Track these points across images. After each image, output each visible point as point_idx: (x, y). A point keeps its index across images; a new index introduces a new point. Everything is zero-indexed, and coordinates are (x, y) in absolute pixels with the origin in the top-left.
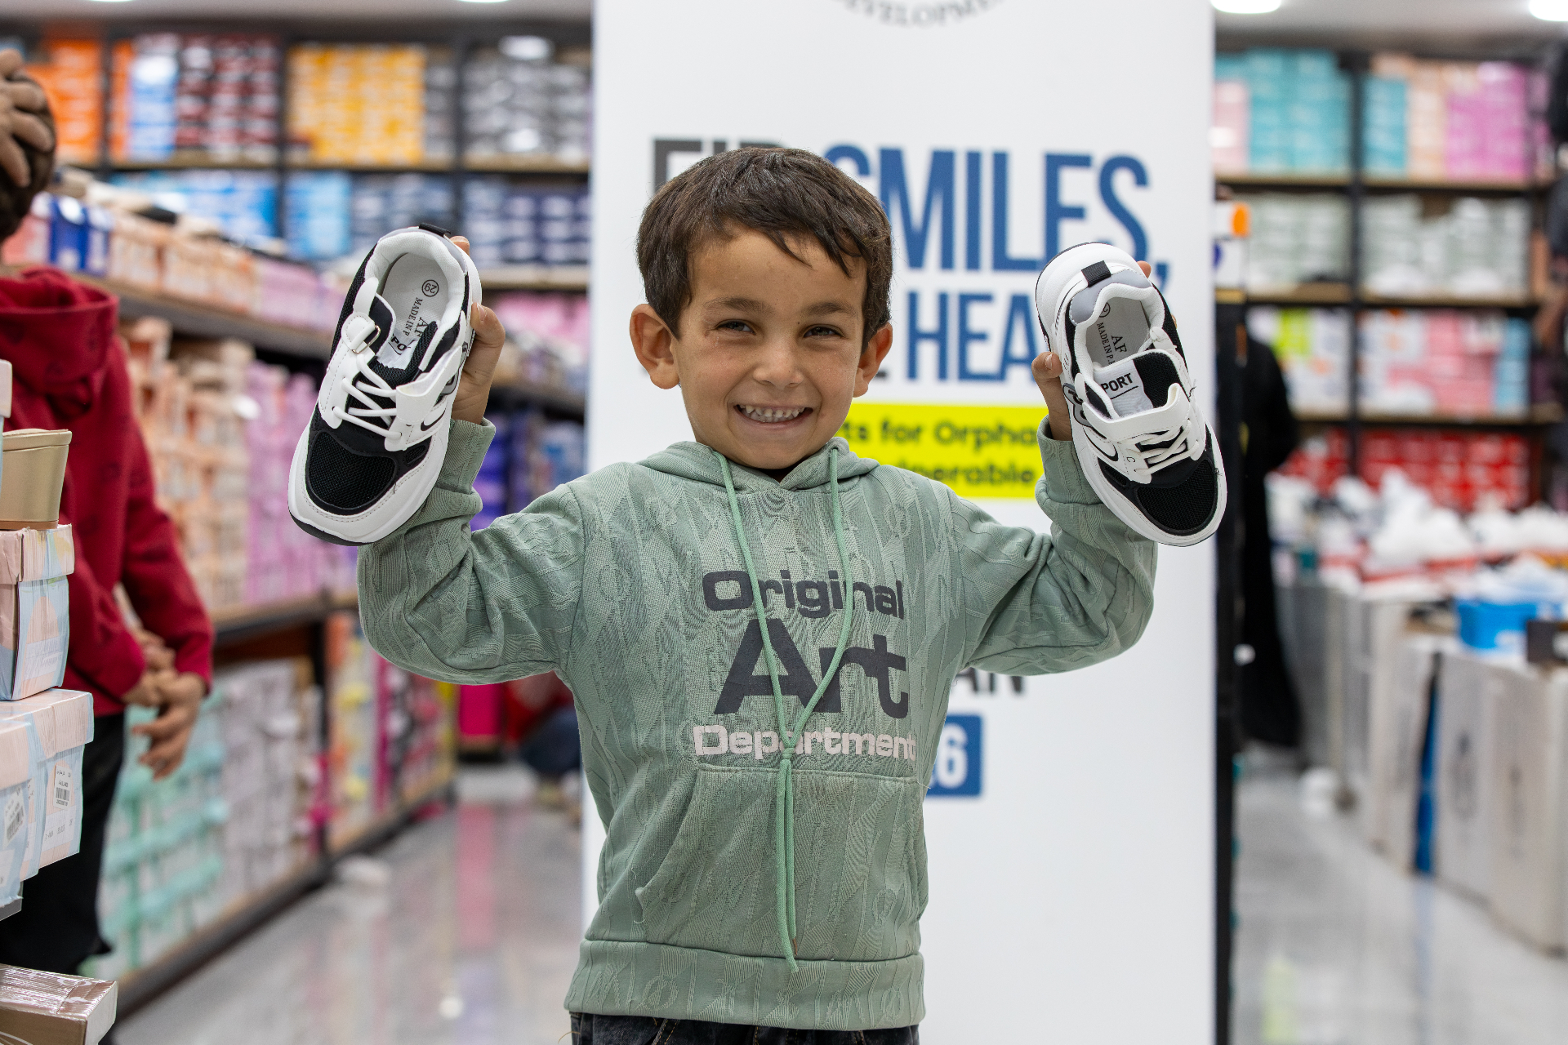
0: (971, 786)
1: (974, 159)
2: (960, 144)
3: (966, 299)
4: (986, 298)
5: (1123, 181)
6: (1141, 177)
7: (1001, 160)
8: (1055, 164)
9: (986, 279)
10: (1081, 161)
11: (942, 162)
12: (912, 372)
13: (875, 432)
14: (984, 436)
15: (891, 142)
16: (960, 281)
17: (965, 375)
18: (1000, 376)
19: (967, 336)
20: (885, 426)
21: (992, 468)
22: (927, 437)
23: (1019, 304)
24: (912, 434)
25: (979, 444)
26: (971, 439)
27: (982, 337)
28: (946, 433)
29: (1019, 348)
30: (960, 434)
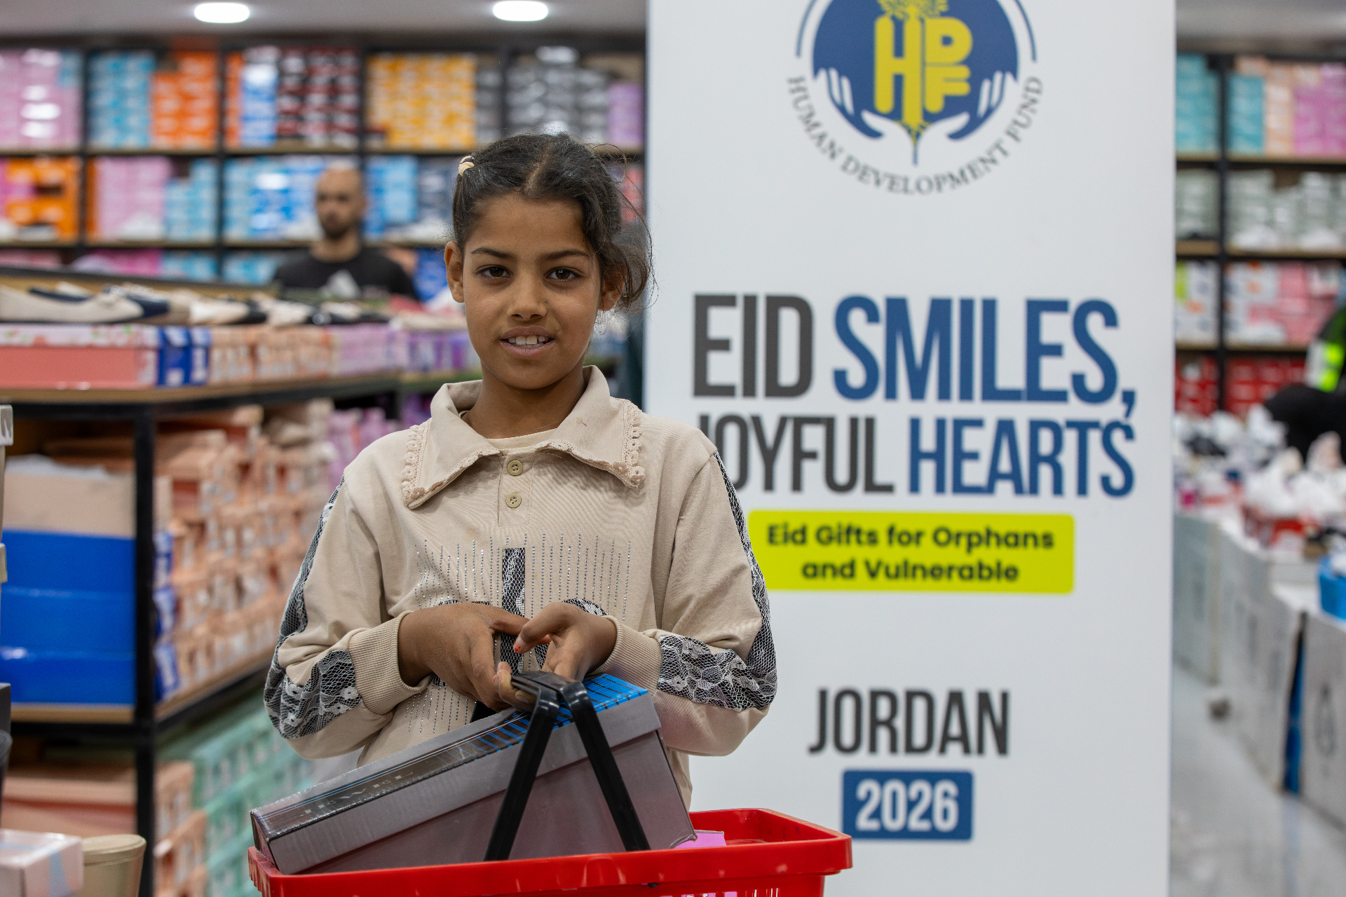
0: (963, 831)
1: (967, 305)
2: (955, 292)
3: (960, 424)
4: (978, 423)
5: (1095, 322)
6: (1111, 319)
7: (990, 307)
8: (1035, 309)
9: (977, 408)
10: (1059, 306)
11: (939, 309)
12: (914, 487)
13: (883, 537)
14: (974, 540)
15: (896, 293)
16: (955, 409)
17: (959, 488)
18: (989, 489)
19: (962, 455)
20: (891, 531)
21: (981, 566)
22: (927, 540)
23: (1005, 428)
24: (915, 538)
25: (970, 546)
26: (963, 541)
27: (974, 456)
28: (942, 537)
29: (1005, 465)
30: (954, 538)
